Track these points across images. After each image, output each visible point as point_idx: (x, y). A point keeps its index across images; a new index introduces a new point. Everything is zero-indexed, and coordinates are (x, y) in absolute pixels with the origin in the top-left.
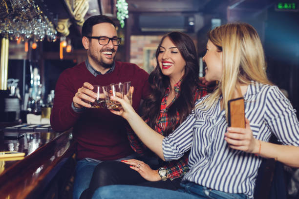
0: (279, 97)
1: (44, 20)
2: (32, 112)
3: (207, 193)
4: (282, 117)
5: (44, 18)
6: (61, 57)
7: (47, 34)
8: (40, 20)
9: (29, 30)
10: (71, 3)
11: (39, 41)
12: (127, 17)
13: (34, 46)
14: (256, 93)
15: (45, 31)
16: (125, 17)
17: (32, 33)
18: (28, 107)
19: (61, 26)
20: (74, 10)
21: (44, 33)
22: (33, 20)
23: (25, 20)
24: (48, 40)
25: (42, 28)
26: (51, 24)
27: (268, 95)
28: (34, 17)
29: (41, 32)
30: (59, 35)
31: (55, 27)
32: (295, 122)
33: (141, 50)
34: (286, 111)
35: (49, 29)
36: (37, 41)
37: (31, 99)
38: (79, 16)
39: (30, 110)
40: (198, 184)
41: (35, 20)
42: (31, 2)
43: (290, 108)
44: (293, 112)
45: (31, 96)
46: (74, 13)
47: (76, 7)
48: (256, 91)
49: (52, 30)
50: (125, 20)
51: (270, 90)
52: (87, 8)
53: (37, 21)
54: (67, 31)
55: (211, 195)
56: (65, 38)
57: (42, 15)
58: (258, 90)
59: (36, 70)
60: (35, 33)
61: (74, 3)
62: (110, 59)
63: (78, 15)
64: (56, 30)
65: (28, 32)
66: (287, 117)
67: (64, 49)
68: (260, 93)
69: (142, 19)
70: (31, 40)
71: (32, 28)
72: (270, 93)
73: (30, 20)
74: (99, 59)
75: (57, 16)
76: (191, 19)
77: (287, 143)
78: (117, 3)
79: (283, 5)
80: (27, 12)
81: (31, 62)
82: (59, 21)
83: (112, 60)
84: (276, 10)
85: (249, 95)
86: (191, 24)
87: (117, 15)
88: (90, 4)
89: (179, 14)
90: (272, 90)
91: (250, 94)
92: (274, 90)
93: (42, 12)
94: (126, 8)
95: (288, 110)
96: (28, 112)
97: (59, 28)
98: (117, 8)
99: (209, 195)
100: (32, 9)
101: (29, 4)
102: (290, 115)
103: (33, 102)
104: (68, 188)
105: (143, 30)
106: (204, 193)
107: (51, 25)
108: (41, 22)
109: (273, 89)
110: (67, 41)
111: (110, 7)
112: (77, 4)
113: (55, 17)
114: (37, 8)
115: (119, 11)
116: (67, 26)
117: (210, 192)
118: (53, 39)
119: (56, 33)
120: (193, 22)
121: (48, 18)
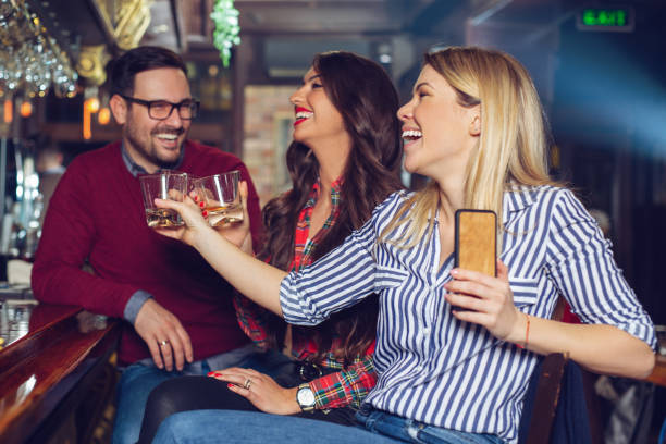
0: (575, 215)
1: (47, 47)
2: (21, 257)
3: (413, 432)
4: (582, 257)
5: (47, 41)
6: (87, 133)
7: (55, 80)
8: (40, 48)
9: (15, 70)
10: (110, 11)
11: (37, 97)
12: (237, 41)
13: (26, 109)
14: (526, 206)
15: (51, 71)
16: (232, 42)
17: (23, 77)
18: (10, 247)
19: (86, 63)
20: (115, 26)
21: (48, 76)
22: (25, 46)
23: (6, 46)
24: (58, 93)
25: (43, 65)
26: (64, 57)
27: (555, 211)
28: (27, 40)
29: (41, 76)
30: (83, 82)
31: (74, 64)
32: (610, 268)
33: (269, 118)
34: (590, 244)
35: (60, 67)
36: (32, 95)
37: (16, 228)
38: (127, 40)
39: (15, 252)
40: (396, 415)
41: (28, 48)
42: (20, 6)
43: (598, 236)
44: (607, 246)
45: (17, 222)
46: (116, 33)
47: (121, 18)
48: (525, 202)
49: (68, 70)
50: (233, 50)
51: (557, 201)
52: (147, 23)
53: (33, 49)
54: (99, 74)
55: (422, 436)
56: (95, 91)
57: (45, 36)
58: (529, 199)
59: (29, 163)
60: (29, 78)
61: (116, 10)
62: (172, 149)
63: (127, 36)
64: (76, 71)
65: (11, 74)
66: (591, 258)
67: (94, 116)
68: (536, 205)
69: (273, 48)
70: (18, 94)
71: (20, 66)
72: (558, 207)
73: (17, 46)
74: (148, 149)
75: (78, 39)
76: (384, 48)
77: (591, 317)
78: (213, 11)
79: (596, 17)
80: (11, 29)
81: (20, 145)
82: (82, 51)
83: (178, 151)
84: (580, 27)
85: (510, 213)
86: (385, 59)
87: (213, 38)
88: (153, 12)
89: (357, 38)
90: (562, 199)
91: (512, 209)
92: (566, 200)
93: (44, 30)
94: (234, 21)
95: (594, 241)
96: (11, 257)
97: (81, 67)
98: (213, 21)
99: (418, 437)
100: (21, 21)
101: (15, 10)
102: (599, 251)
103: (22, 235)
104: (99, 432)
105: (275, 72)
106: (407, 434)
107: (66, 60)
108: (43, 52)
109: (564, 196)
110: (100, 97)
111: (198, 20)
112: (122, 12)
113: (73, 41)
114: (32, 20)
115: (219, 27)
116: (101, 62)
117: (420, 432)
118: (69, 91)
119: (75, 77)
120: (389, 54)
121: (58, 42)
